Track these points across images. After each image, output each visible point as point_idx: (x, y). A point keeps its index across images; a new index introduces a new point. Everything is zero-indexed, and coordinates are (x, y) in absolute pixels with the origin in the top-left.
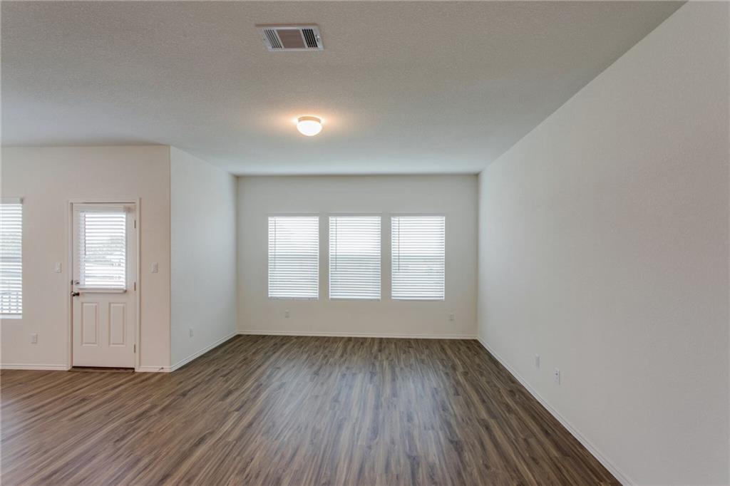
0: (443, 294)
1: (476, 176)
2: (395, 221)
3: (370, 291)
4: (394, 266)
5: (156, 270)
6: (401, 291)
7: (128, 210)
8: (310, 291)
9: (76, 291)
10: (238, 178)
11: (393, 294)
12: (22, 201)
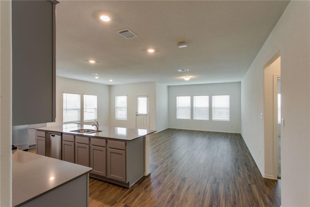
0: (229, 119)
1: (240, 82)
2: (213, 97)
3: (206, 118)
4: (213, 111)
5: (153, 110)
6: (215, 118)
7: (147, 97)
8: (188, 117)
9: (137, 114)
10: (168, 86)
11: (213, 119)
12: (127, 95)
